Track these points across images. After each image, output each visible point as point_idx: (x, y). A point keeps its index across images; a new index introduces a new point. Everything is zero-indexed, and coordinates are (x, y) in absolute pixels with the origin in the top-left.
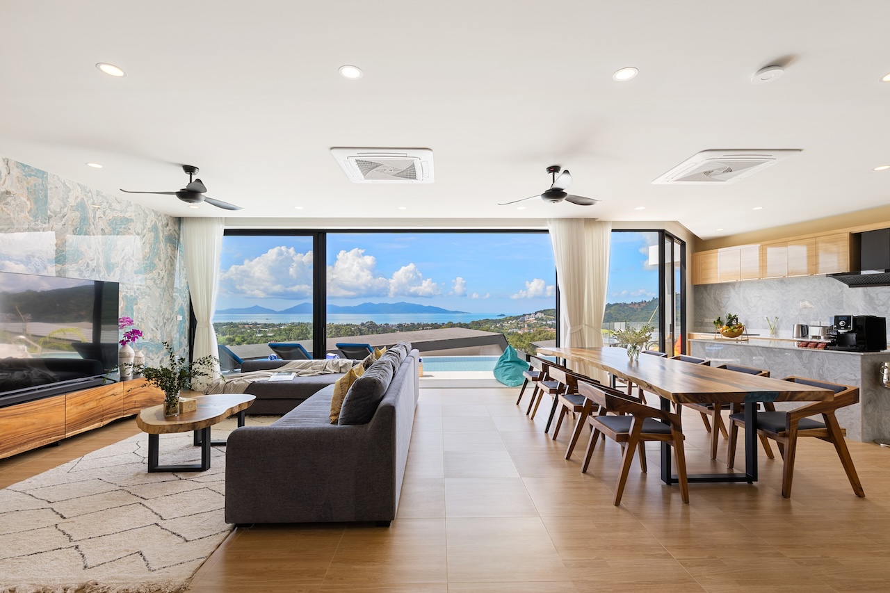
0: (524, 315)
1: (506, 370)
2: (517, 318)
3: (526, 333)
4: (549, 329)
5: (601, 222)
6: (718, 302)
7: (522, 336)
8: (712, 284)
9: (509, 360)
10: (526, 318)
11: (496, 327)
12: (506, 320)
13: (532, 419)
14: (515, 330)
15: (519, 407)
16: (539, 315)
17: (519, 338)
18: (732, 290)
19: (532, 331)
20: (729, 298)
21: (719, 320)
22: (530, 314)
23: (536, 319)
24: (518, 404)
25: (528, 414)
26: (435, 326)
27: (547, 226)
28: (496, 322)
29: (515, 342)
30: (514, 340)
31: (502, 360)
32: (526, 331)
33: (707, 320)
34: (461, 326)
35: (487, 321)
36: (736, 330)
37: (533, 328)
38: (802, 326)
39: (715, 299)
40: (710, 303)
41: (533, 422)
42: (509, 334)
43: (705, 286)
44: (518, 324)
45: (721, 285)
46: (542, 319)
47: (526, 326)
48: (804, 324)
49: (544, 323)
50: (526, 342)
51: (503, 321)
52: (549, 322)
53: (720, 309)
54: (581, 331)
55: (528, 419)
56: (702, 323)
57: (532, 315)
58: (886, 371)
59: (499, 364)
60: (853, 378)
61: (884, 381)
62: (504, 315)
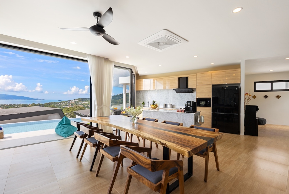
0: (70, 100)
1: (63, 129)
2: (67, 101)
3: (71, 107)
4: (80, 106)
5: (110, 61)
6: (143, 97)
7: (69, 108)
8: (142, 91)
9: (64, 123)
10: (71, 102)
11: (57, 105)
12: (62, 102)
13: (80, 161)
14: (66, 106)
15: (71, 153)
16: (76, 100)
17: (68, 109)
18: (147, 93)
19: (73, 106)
20: (146, 95)
21: (143, 102)
22: (72, 100)
23: (75, 102)
24: (70, 150)
25: (77, 157)
26: (25, 106)
27: (87, 58)
28: (57, 103)
29: (66, 111)
30: (66, 110)
31: (60, 123)
32: (71, 106)
33: (140, 103)
34: (39, 105)
35: (53, 103)
36: (156, 106)
37: (74, 105)
38: (166, 104)
39: (142, 95)
40: (141, 97)
41: (81, 163)
42: (63, 108)
43: (139, 91)
44: (67, 104)
45: (144, 91)
46: (77, 102)
47: (71, 105)
48: (166, 103)
49: (78, 103)
50: (71, 111)
51: (61, 103)
52: (80, 103)
53: (144, 99)
54: (102, 108)
55: (78, 161)
56: (138, 103)
57: (73, 100)
58: (199, 118)
59: (58, 126)
60: (192, 121)
61: (198, 122)
62: (61, 100)
